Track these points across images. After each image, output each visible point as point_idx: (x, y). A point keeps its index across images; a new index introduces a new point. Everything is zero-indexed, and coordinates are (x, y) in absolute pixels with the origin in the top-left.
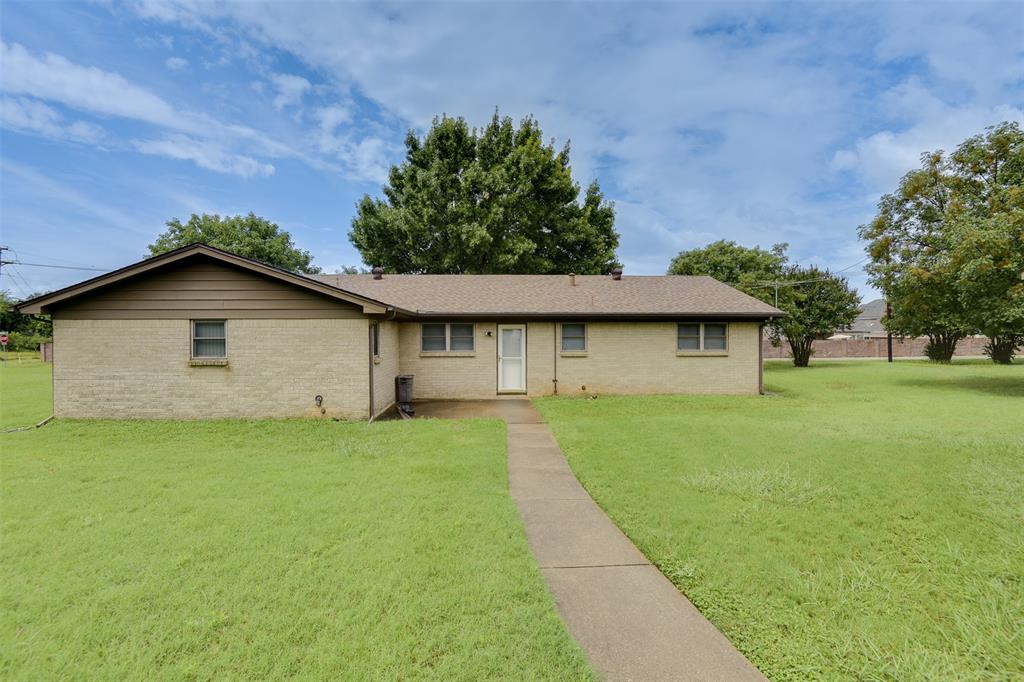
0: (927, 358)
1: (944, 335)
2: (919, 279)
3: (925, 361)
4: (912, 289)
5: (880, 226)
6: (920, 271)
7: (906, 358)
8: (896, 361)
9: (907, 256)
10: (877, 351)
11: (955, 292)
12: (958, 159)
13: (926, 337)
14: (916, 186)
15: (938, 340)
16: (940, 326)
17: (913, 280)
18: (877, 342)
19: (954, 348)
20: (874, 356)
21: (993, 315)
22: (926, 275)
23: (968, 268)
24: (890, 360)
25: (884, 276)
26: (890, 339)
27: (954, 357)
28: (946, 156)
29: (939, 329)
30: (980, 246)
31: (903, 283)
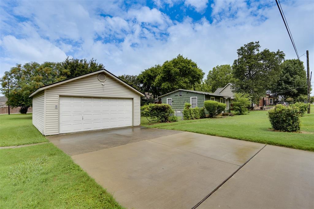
0: (20, 113)
1: (25, 106)
2: (14, 93)
3: (19, 114)
4: (13, 96)
5: (5, 78)
6: (15, 91)
7: (15, 113)
8: (11, 114)
9: (12, 87)
10: (5, 112)
11: (23, 97)
12: (25, 66)
13: (20, 107)
14: (14, 71)
15: (23, 108)
16: (23, 104)
17: (13, 94)
18: (5, 109)
19: (27, 110)
20: (4, 113)
21: (30, 103)
22: (16, 93)
23: (25, 92)
24: (9, 114)
25: (5, 92)
26: (9, 108)
27: (27, 113)
28: (22, 66)
29: (23, 105)
30: (27, 88)
31: (10, 94)
